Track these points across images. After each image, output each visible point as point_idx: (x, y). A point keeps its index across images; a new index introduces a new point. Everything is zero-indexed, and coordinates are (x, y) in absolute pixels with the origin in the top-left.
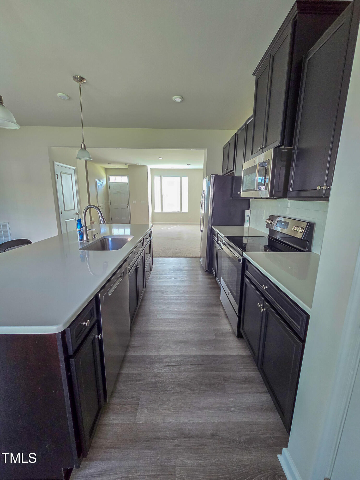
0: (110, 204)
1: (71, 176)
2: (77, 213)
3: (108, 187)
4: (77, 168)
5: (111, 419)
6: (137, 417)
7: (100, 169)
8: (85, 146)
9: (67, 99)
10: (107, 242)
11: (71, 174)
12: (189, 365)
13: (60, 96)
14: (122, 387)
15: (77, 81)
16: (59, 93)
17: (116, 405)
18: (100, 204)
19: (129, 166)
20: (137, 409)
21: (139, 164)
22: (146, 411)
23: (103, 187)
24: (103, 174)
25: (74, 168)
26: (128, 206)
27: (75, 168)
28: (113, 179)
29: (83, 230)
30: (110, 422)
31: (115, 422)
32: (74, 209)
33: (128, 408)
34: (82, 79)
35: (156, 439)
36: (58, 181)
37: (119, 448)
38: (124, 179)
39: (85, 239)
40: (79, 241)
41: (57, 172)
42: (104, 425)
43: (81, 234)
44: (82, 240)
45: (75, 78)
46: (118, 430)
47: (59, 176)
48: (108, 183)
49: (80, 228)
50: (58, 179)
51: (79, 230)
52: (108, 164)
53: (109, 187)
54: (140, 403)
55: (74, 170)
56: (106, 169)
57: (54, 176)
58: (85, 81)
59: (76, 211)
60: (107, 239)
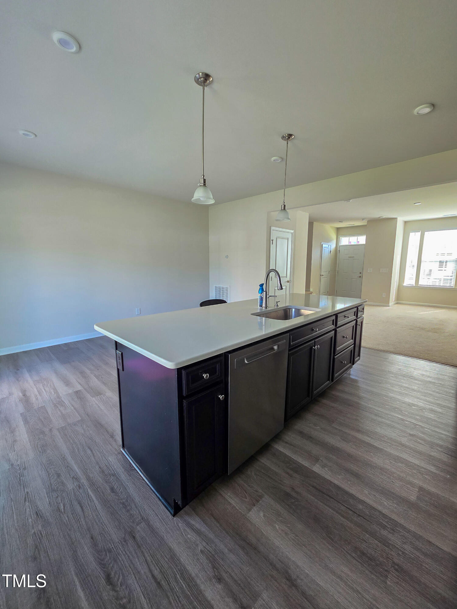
0: (337, 272)
1: (287, 240)
2: (289, 280)
3: (337, 251)
4: (295, 232)
5: (228, 495)
6: (251, 513)
7: (330, 229)
8: (285, 206)
9: (280, 161)
10: (291, 313)
11: (288, 238)
12: (344, 506)
13: (274, 160)
14: (253, 474)
15: (285, 140)
16: (272, 157)
17: (239, 485)
18: (324, 272)
19: (368, 221)
20: (255, 506)
21: (384, 217)
22: (262, 514)
23: (330, 251)
24: (334, 236)
25: (292, 231)
26: (360, 275)
27: (294, 231)
28: (345, 241)
29: (263, 295)
30: (227, 497)
31: (230, 500)
32: (286, 276)
33: (247, 497)
34: (290, 135)
35: (255, 549)
36: (273, 247)
37: (221, 525)
38: (362, 240)
39: (264, 305)
40: (259, 307)
41: (273, 237)
42: (221, 495)
43: (262, 299)
44: (261, 306)
45: (284, 137)
46: (228, 509)
47: (274, 242)
48: (338, 247)
49: (262, 293)
50: (272, 244)
51: (260, 295)
52: (340, 222)
53: (339, 251)
54: (261, 502)
55: (292, 233)
56: (338, 229)
57: (269, 241)
58: (293, 137)
59: (288, 279)
60: (291, 309)
